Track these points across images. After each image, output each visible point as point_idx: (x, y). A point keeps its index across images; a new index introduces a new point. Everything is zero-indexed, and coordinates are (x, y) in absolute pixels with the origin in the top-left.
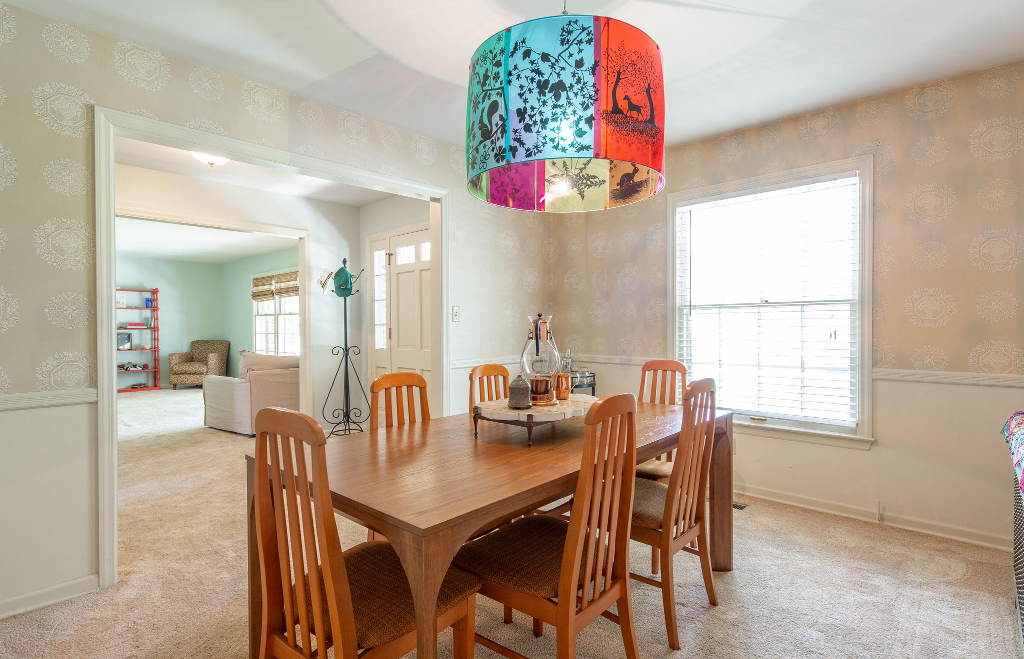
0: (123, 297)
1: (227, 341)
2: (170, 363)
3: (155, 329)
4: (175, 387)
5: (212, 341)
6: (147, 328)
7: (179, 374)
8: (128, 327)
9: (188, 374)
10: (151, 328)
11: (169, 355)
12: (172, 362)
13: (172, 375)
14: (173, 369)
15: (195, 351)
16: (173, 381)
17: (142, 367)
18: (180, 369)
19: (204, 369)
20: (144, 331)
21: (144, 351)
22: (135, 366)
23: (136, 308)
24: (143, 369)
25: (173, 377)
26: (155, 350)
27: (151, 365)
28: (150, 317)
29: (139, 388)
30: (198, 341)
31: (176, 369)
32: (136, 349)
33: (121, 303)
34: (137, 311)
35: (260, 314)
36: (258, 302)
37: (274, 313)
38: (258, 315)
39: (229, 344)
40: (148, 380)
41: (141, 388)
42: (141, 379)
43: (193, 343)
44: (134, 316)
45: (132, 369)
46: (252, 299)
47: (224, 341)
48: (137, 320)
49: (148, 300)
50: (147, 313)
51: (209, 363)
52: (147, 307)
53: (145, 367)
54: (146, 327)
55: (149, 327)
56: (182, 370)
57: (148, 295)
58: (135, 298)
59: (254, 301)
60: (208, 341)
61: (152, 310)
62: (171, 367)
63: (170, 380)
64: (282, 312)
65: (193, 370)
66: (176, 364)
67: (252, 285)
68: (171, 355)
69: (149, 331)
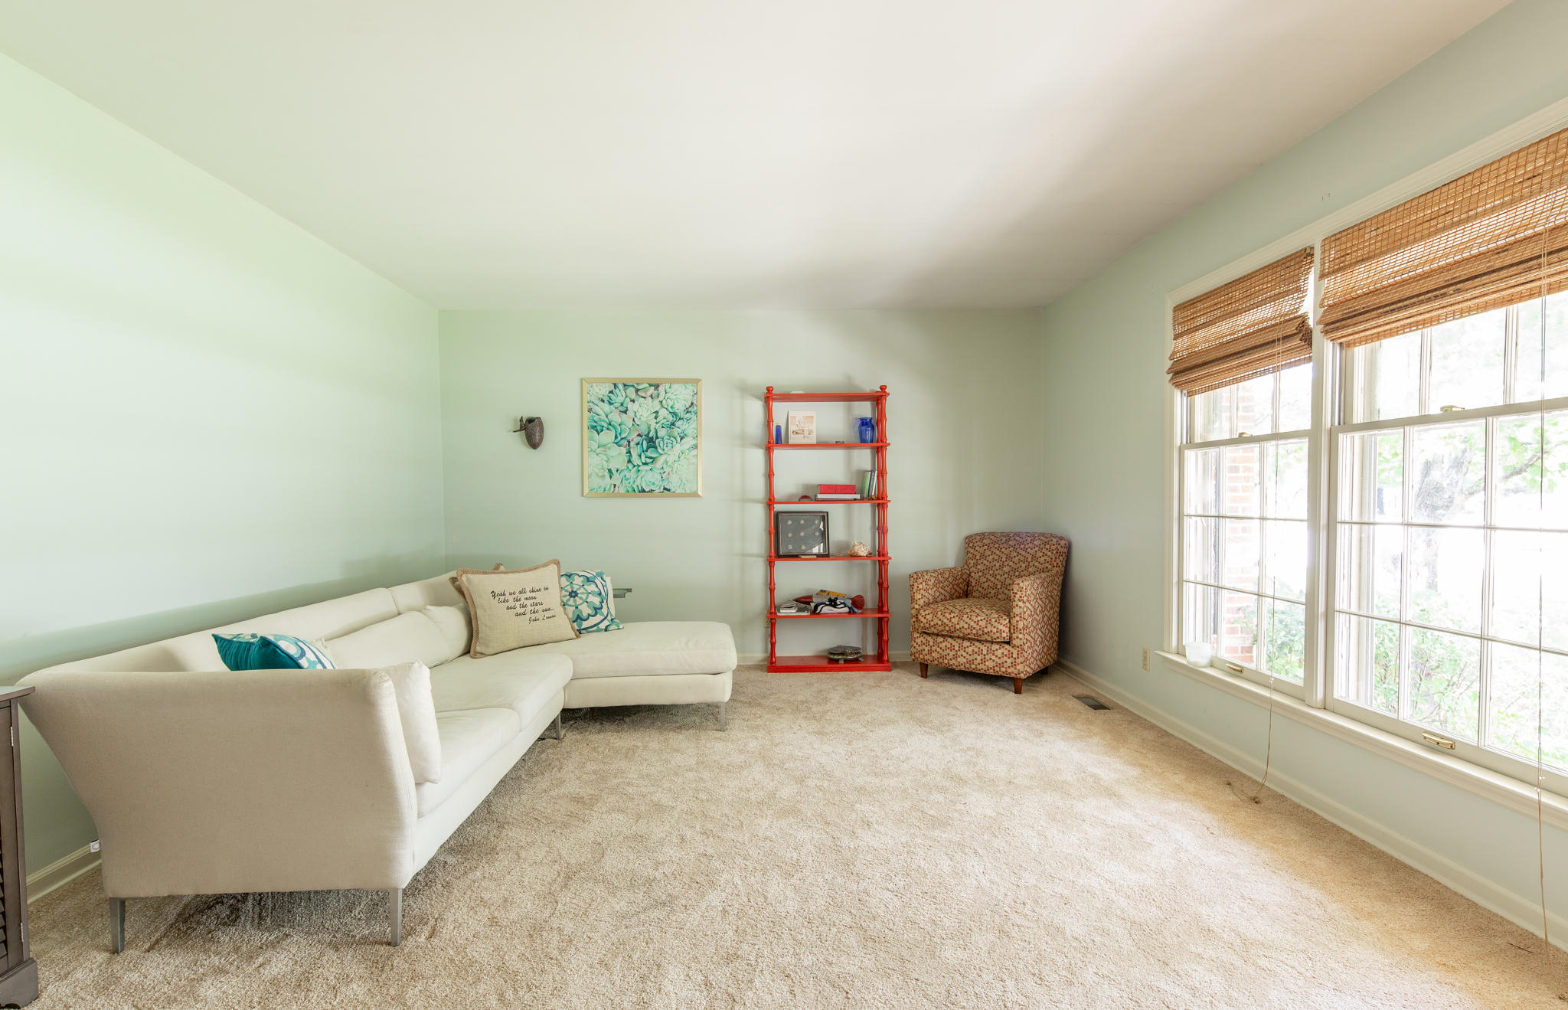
0: (812, 417)
1: (1062, 538)
2: (913, 598)
3: (880, 502)
4: (924, 670)
5: (1018, 534)
6: (862, 499)
7: (933, 634)
8: (820, 496)
9: (958, 637)
10: (870, 499)
11: (911, 576)
12: (918, 596)
13: (916, 635)
14: (920, 617)
15: (975, 565)
16: (920, 652)
17: (849, 603)
18: (936, 621)
19: (1002, 628)
20: (856, 506)
21: (856, 562)
22: (833, 603)
23: (838, 445)
24: (851, 612)
25: (919, 641)
26: (880, 557)
27: (871, 601)
28: (869, 468)
29: (842, 662)
30: (982, 536)
31: (927, 617)
32: (837, 558)
33: (806, 433)
34: (839, 454)
35: (1197, 440)
36: (1190, 394)
37: (1306, 424)
38: (1191, 444)
39: (1069, 547)
40: (864, 639)
41: (846, 661)
42: (851, 634)
43: (970, 541)
44: (833, 468)
45: (827, 610)
46: (1169, 386)
47: (1052, 536)
48: (840, 478)
49: (864, 423)
50: (863, 458)
51: (1017, 611)
52: (863, 441)
53: (857, 603)
54: (858, 496)
55: (866, 495)
56: (943, 624)
57: (865, 410)
58: (834, 420)
59: (1177, 393)
60: (1008, 537)
61: (872, 448)
62: (914, 612)
63: (914, 650)
64: (1358, 417)
65: (970, 627)
66: (928, 604)
67: (1170, 334)
68: (915, 576)
69: (867, 508)
